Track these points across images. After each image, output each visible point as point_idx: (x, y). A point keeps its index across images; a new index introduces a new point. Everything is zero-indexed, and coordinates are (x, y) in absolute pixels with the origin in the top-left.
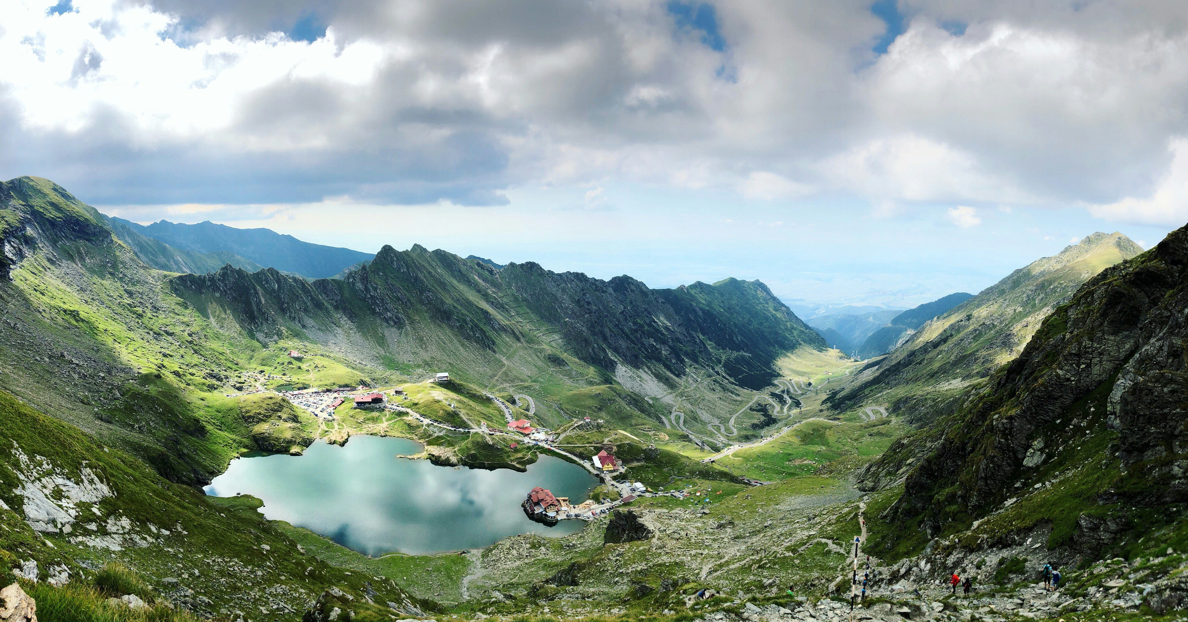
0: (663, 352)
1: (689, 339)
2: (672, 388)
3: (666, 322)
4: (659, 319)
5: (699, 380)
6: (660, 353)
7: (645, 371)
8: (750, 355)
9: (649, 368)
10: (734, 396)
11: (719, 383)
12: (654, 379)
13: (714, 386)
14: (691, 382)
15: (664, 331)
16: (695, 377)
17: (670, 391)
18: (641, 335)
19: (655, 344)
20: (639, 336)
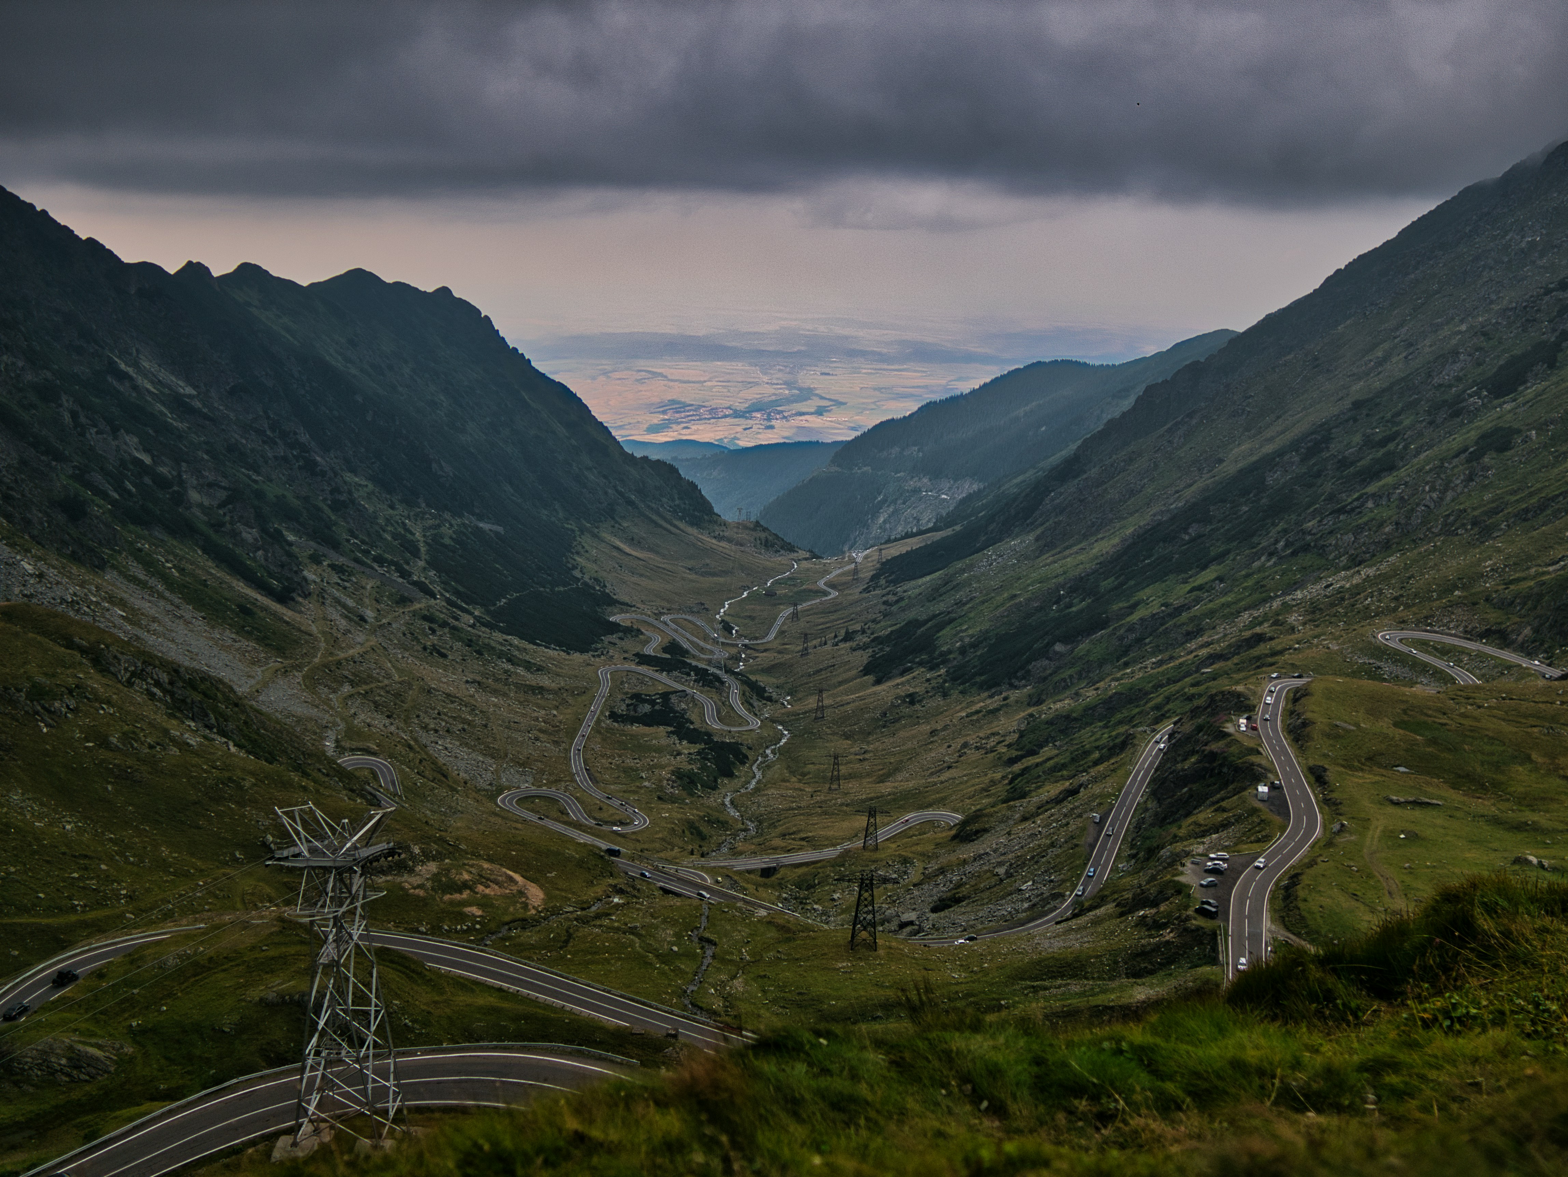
0: (194, 496)
1: (281, 451)
2: (280, 651)
3: (164, 375)
4: (136, 365)
5: (370, 614)
6: (180, 499)
7: (134, 580)
8: (500, 529)
9: (148, 563)
10: (520, 671)
11: (444, 624)
12: (188, 611)
13: (434, 639)
14: (343, 623)
15: (171, 419)
16: (350, 603)
17: (276, 663)
18: (74, 415)
19: (147, 459)
20: (67, 418)
